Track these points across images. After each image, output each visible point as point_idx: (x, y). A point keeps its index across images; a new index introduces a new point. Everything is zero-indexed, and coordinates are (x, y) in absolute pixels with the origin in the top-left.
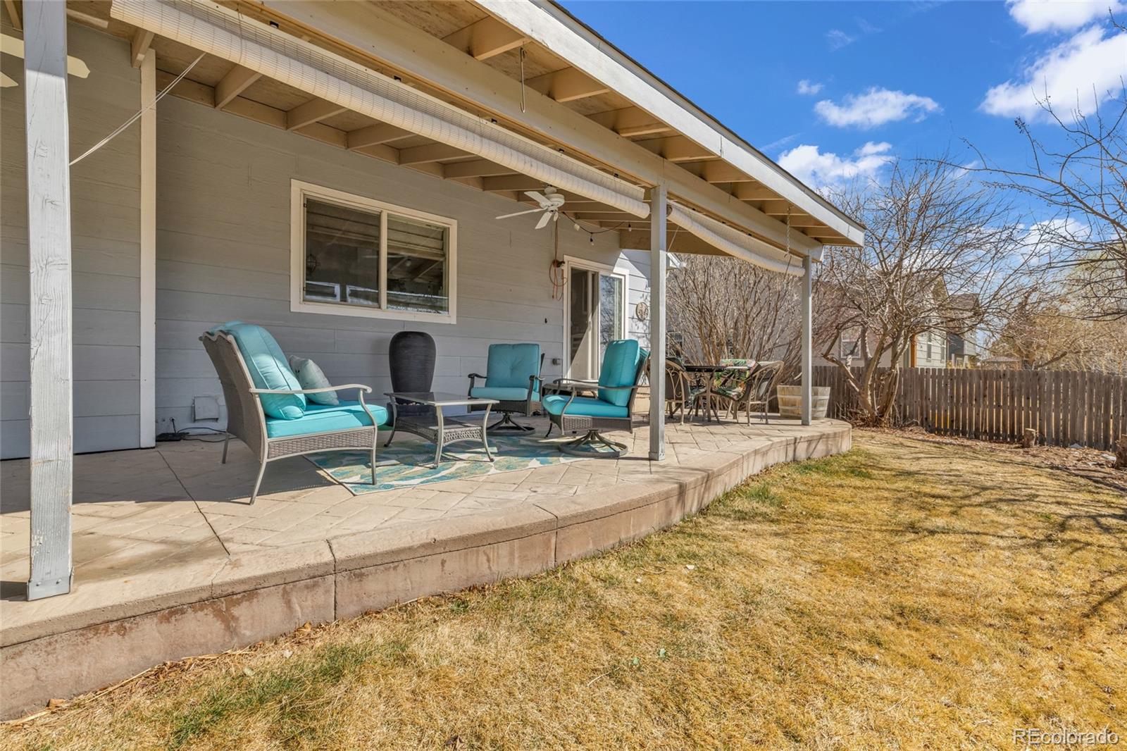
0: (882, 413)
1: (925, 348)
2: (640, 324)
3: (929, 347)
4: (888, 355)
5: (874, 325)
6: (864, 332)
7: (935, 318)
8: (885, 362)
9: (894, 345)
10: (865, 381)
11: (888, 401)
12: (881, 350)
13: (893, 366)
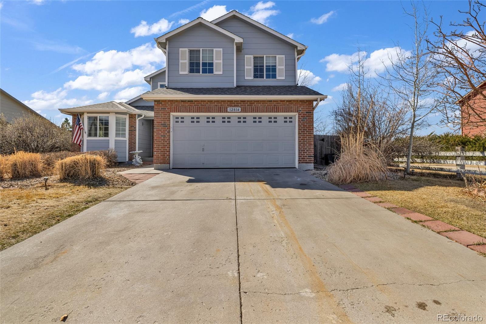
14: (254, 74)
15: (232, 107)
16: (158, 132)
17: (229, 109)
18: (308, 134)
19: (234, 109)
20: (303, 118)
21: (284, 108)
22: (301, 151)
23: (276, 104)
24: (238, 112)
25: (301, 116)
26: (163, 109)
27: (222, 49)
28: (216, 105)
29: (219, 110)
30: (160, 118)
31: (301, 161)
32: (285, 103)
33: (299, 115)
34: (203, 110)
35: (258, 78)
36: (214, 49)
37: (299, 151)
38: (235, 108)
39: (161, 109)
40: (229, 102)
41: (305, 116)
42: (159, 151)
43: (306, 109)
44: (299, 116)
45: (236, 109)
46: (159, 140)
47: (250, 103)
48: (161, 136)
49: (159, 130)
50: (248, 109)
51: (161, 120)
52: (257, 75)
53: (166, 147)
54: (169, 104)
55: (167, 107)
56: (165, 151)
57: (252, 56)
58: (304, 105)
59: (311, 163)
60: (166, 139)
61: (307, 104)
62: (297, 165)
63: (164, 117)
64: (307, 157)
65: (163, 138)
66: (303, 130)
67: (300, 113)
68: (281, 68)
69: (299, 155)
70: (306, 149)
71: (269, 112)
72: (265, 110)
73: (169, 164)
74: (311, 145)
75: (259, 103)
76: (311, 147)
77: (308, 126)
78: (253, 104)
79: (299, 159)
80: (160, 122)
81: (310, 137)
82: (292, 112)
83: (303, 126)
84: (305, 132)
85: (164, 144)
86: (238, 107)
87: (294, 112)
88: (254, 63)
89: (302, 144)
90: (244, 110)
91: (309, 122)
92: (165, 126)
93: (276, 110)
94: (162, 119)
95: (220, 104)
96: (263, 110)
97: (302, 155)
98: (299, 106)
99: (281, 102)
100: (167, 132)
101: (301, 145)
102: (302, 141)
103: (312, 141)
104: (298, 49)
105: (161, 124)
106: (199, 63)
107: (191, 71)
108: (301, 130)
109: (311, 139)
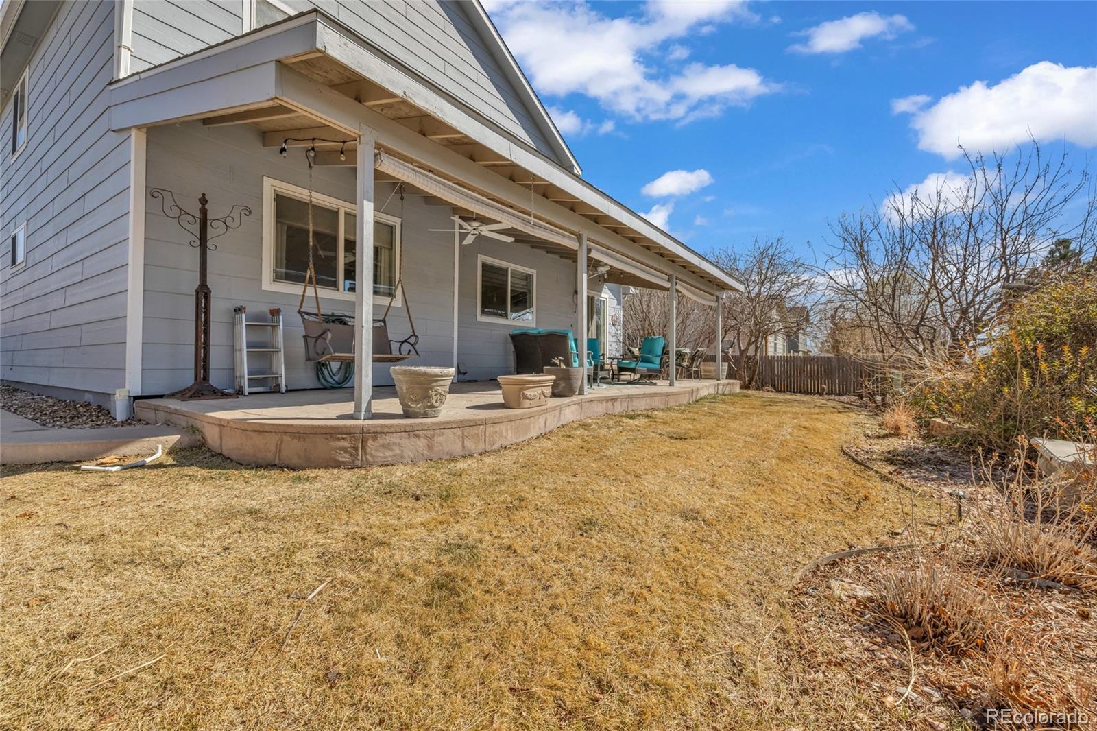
0: (750, 381)
1: (773, 345)
2: (613, 328)
3: (775, 344)
4: (752, 348)
5: (745, 329)
6: (739, 334)
7: (779, 326)
8: (751, 352)
9: (756, 341)
10: (740, 364)
11: (754, 375)
12: (749, 344)
13: (756, 354)
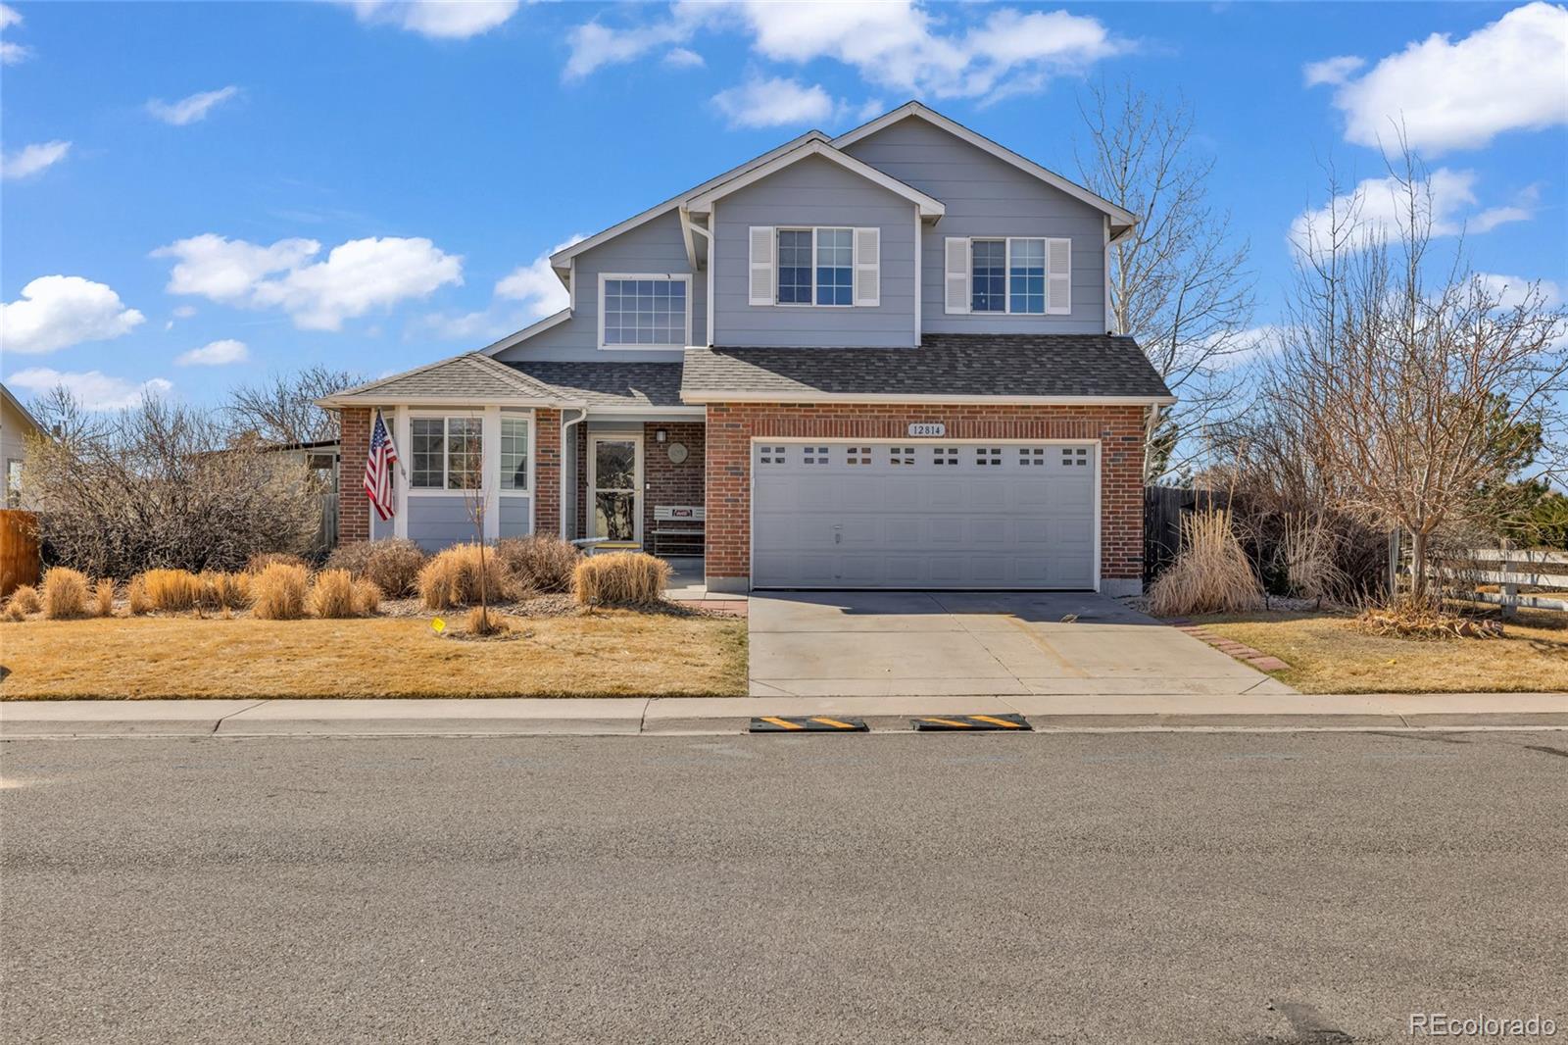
14: (974, 297)
15: (921, 422)
16: (718, 490)
17: (911, 428)
18: (1129, 497)
19: (927, 429)
20: (1114, 455)
21: (1063, 425)
22: (1109, 544)
23: (1041, 416)
24: (937, 437)
25: (1110, 449)
26: (732, 426)
27: (878, 230)
28: (877, 417)
29: (884, 430)
30: (724, 453)
31: (1108, 571)
32: (1066, 412)
33: (1103, 444)
34: (841, 429)
35: (987, 309)
36: (856, 231)
37: (1103, 544)
38: (930, 425)
39: (727, 426)
40: (912, 409)
41: (1119, 450)
42: (721, 543)
43: (1123, 428)
44: (1103, 450)
45: (931, 430)
46: (722, 511)
47: (968, 412)
48: (726, 501)
49: (719, 484)
50: (963, 427)
51: (726, 458)
52: (983, 301)
53: (740, 530)
54: (749, 412)
55: (743, 420)
56: (737, 543)
57: (968, 241)
58: (1118, 418)
59: (1135, 577)
60: (740, 509)
61: (1127, 415)
62: (1097, 585)
63: (734, 447)
64: (1124, 560)
65: (733, 506)
66: (1114, 486)
67: (1105, 439)
68: (1058, 279)
69: (1103, 554)
70: (1121, 539)
71: (1021, 437)
72: (1010, 431)
73: (746, 579)
74: (1136, 528)
75: (996, 412)
76: (1136, 534)
77: (1129, 476)
78: (978, 415)
79: (1104, 565)
80: (723, 463)
81: (1133, 508)
82: (1084, 437)
83: (1114, 476)
84: (1118, 492)
85: (733, 522)
86: (937, 422)
87: (1089, 437)
88: (975, 261)
89: (1111, 527)
90: (953, 431)
91: (1131, 465)
92: (736, 474)
93: (1040, 432)
94: (730, 455)
95: (887, 414)
96: (1005, 431)
97: (1110, 555)
98: (1103, 420)
99: (1055, 410)
100: (743, 490)
101: (1109, 529)
102: (1111, 516)
103: (1138, 518)
104: (1113, 224)
105: (726, 468)
106: (810, 270)
107: (785, 295)
108: (1110, 486)
109: (1136, 513)
